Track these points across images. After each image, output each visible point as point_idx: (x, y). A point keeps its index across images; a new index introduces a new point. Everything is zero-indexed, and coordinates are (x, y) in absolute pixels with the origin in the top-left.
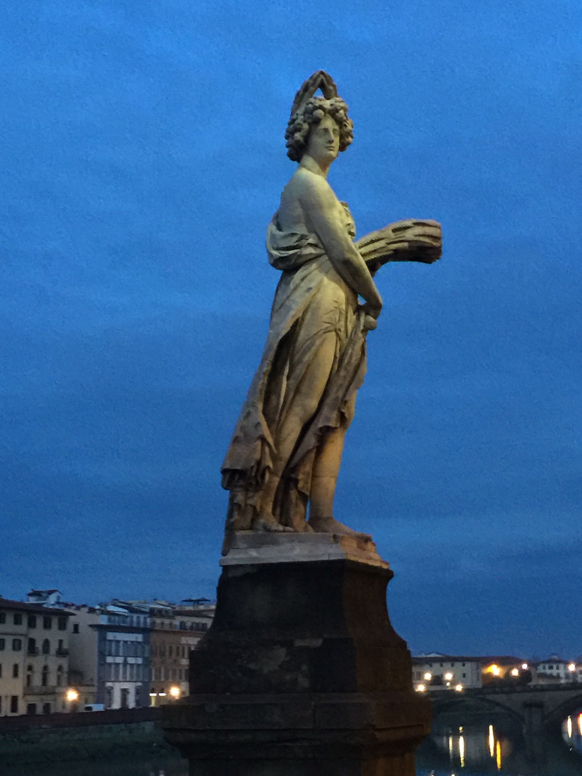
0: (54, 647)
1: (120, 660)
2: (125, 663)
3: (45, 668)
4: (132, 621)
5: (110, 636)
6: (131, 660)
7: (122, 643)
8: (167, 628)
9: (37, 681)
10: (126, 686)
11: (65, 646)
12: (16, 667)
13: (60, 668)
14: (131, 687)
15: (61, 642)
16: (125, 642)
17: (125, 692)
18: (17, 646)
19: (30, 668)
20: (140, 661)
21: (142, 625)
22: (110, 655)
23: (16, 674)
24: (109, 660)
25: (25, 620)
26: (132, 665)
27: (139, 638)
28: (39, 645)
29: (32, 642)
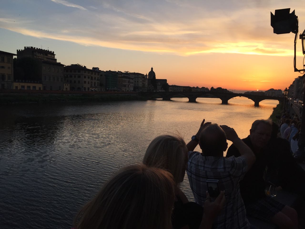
0: (97, 78)
3: (95, 82)
8: (120, 76)
9: (93, 85)
11: (99, 78)
12: (89, 82)
13: (98, 83)
15: (98, 78)
18: (89, 78)
19: (92, 82)
23: (89, 83)
25: (90, 73)
28: (93, 78)
29: (92, 77)
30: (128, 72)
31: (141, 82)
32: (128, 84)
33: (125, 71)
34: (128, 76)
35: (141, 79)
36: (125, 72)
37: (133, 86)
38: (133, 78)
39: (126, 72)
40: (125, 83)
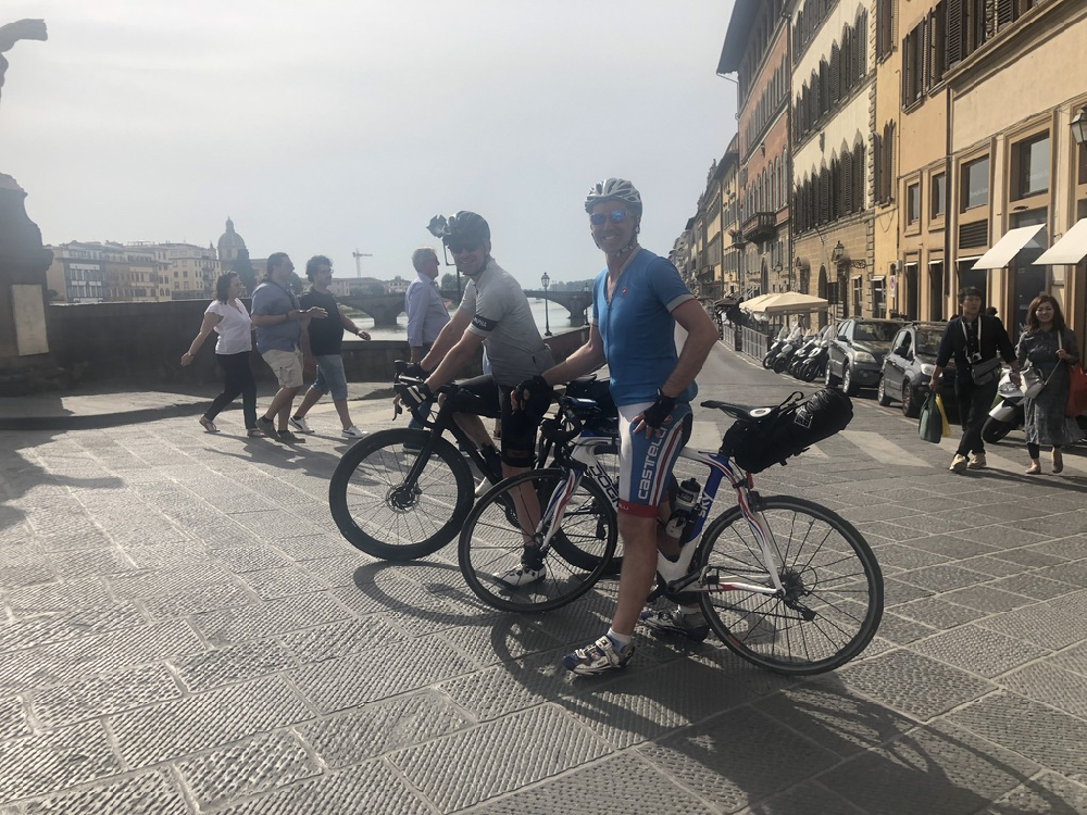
1: (83, 283)
2: (87, 286)
4: (89, 256)
5: (72, 266)
6: (92, 283)
7: (83, 271)
8: (118, 260)
10: (89, 300)
16: (86, 271)
20: (99, 284)
21: (98, 258)
22: (74, 280)
24: (74, 283)
26: (93, 287)
27: (98, 267)
31: (198, 273)
32: (152, 285)
34: (147, 255)
35: (197, 266)
38: (167, 261)
39: (139, 243)
40: (139, 284)
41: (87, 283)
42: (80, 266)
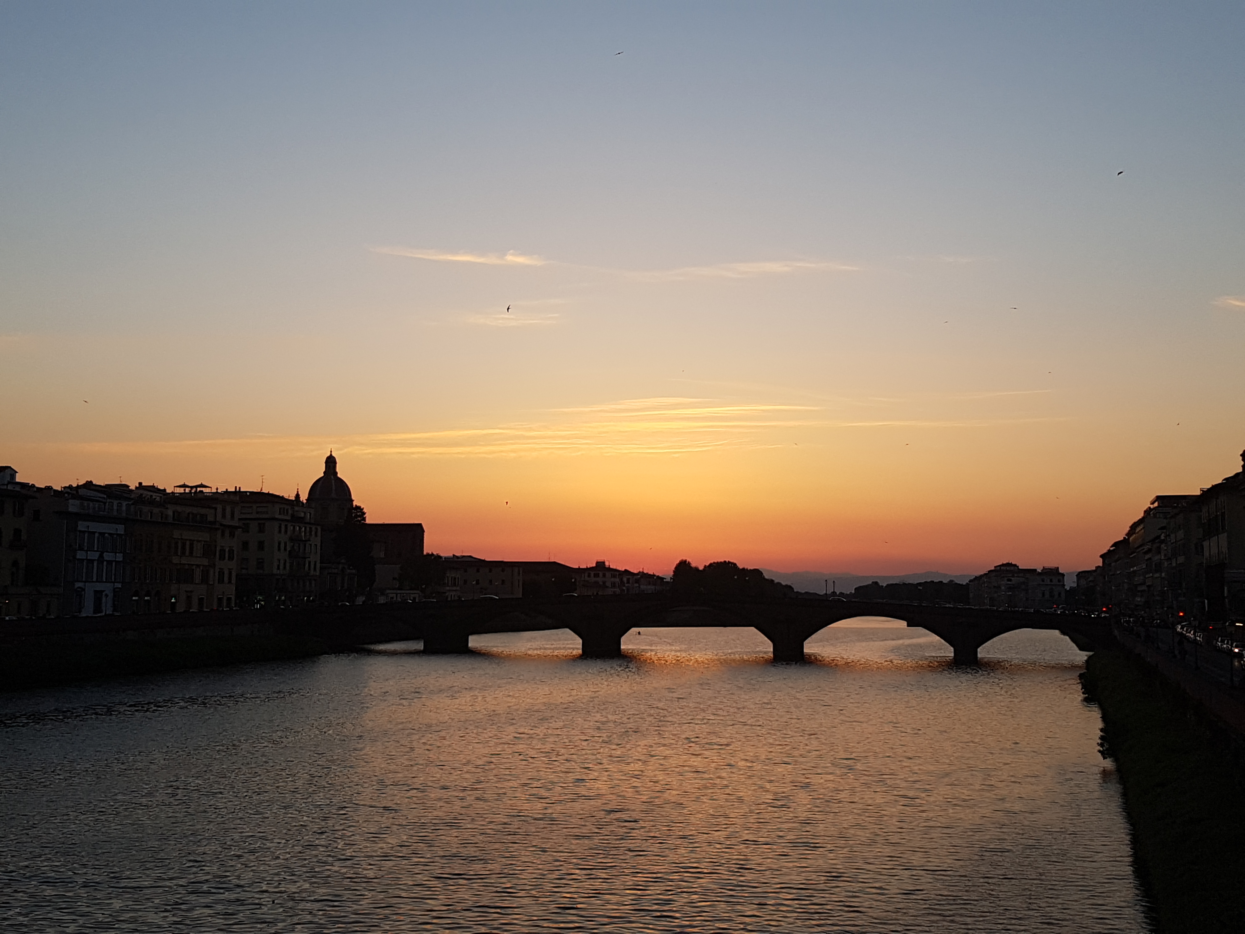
0: (7, 537)
1: (94, 556)
2: (101, 559)
4: (110, 509)
5: (82, 526)
6: (107, 556)
7: (97, 535)
8: (156, 519)
10: (99, 587)
11: (23, 536)
14: (107, 588)
15: (17, 532)
16: (102, 534)
17: (98, 594)
20: (120, 557)
21: (124, 515)
22: (81, 549)
24: (80, 555)
26: (109, 562)
27: (121, 529)
30: (202, 486)
31: (279, 543)
32: (205, 562)
33: (184, 486)
34: (203, 511)
35: (280, 532)
36: (181, 490)
37: (234, 574)
38: (235, 523)
39: (192, 487)
40: (186, 560)
41: (101, 556)
42: (95, 527)
